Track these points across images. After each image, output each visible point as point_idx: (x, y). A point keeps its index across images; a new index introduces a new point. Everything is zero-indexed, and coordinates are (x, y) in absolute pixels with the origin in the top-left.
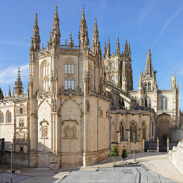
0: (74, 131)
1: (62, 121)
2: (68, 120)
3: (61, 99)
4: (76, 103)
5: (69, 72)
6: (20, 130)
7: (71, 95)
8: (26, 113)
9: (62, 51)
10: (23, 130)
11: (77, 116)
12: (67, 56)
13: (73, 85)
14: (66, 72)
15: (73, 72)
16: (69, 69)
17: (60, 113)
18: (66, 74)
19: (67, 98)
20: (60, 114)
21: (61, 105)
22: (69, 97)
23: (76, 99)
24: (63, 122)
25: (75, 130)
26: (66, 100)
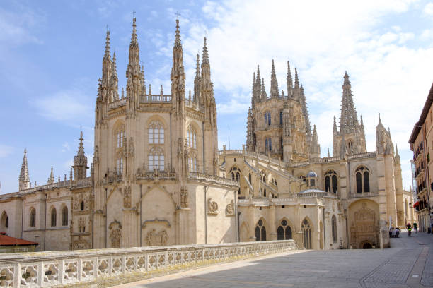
0: (162, 238)
1: (143, 221)
2: (151, 221)
3: (141, 186)
4: (167, 192)
5: (156, 141)
6: (79, 239)
7: (157, 179)
8: (88, 209)
9: (143, 105)
10: (84, 238)
11: (168, 213)
12: (151, 114)
13: (162, 163)
14: (151, 141)
15: (162, 141)
16: (156, 136)
17: (139, 209)
18: (150, 145)
19: (151, 184)
20: (139, 211)
21: (141, 196)
22: (155, 183)
23: (166, 185)
24: (144, 223)
25: (164, 236)
26: (149, 188)
